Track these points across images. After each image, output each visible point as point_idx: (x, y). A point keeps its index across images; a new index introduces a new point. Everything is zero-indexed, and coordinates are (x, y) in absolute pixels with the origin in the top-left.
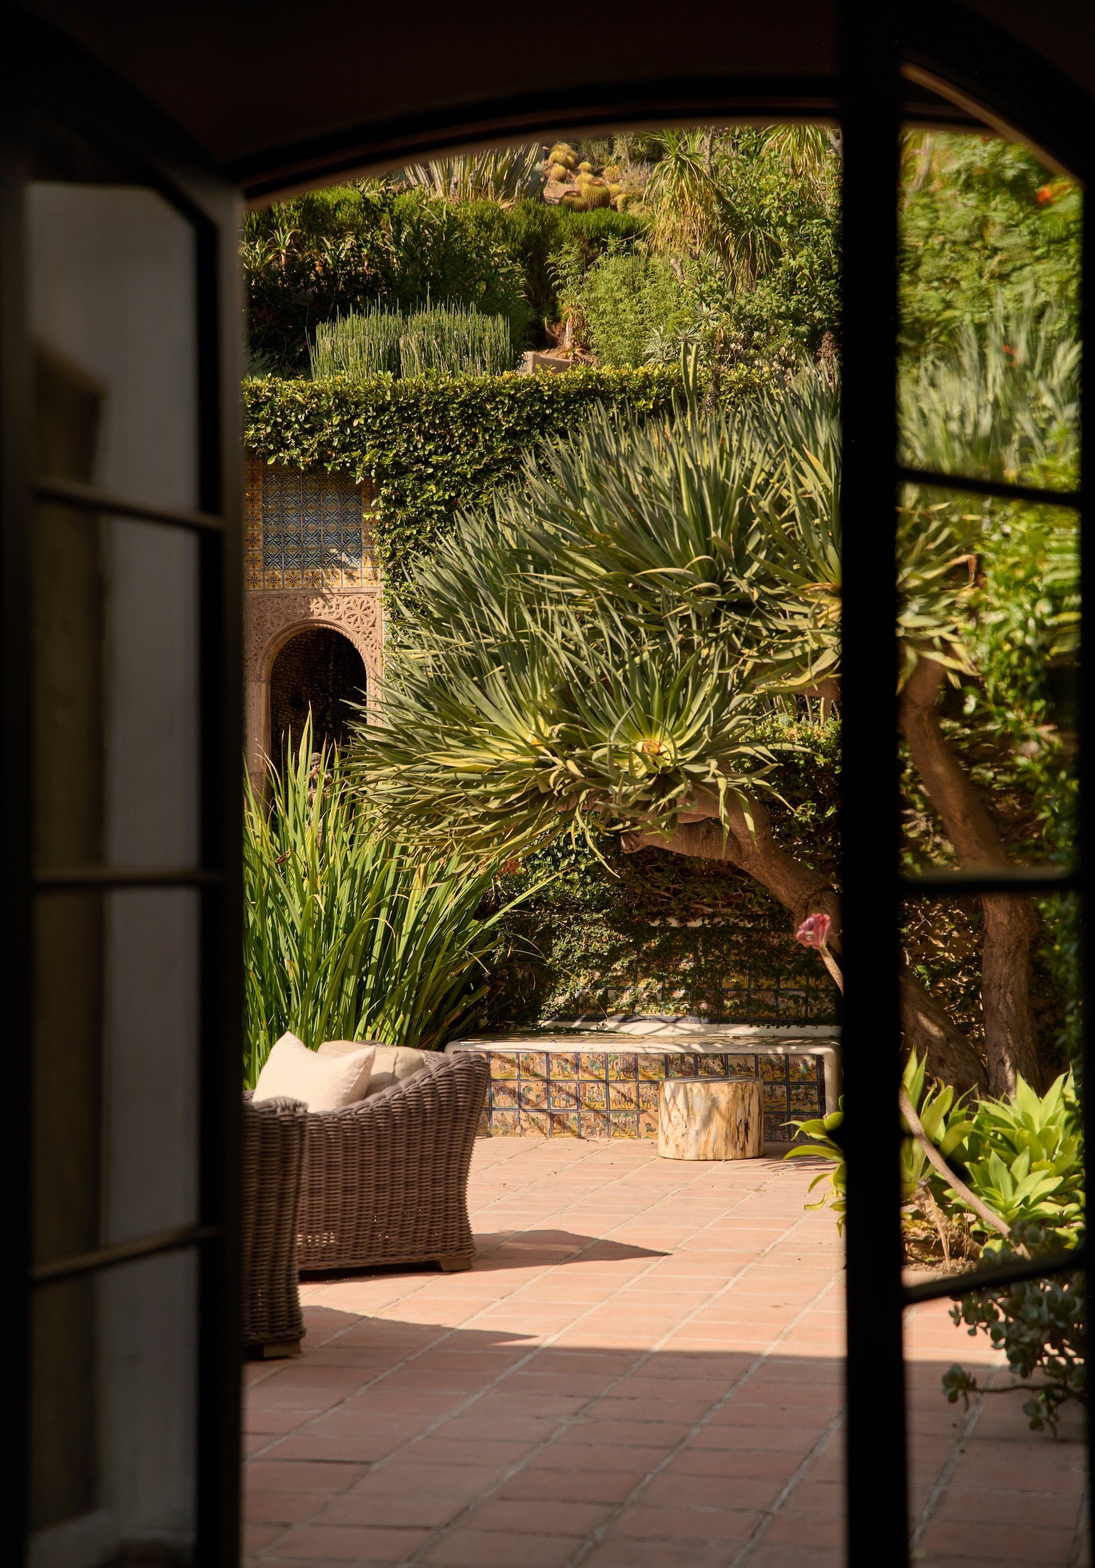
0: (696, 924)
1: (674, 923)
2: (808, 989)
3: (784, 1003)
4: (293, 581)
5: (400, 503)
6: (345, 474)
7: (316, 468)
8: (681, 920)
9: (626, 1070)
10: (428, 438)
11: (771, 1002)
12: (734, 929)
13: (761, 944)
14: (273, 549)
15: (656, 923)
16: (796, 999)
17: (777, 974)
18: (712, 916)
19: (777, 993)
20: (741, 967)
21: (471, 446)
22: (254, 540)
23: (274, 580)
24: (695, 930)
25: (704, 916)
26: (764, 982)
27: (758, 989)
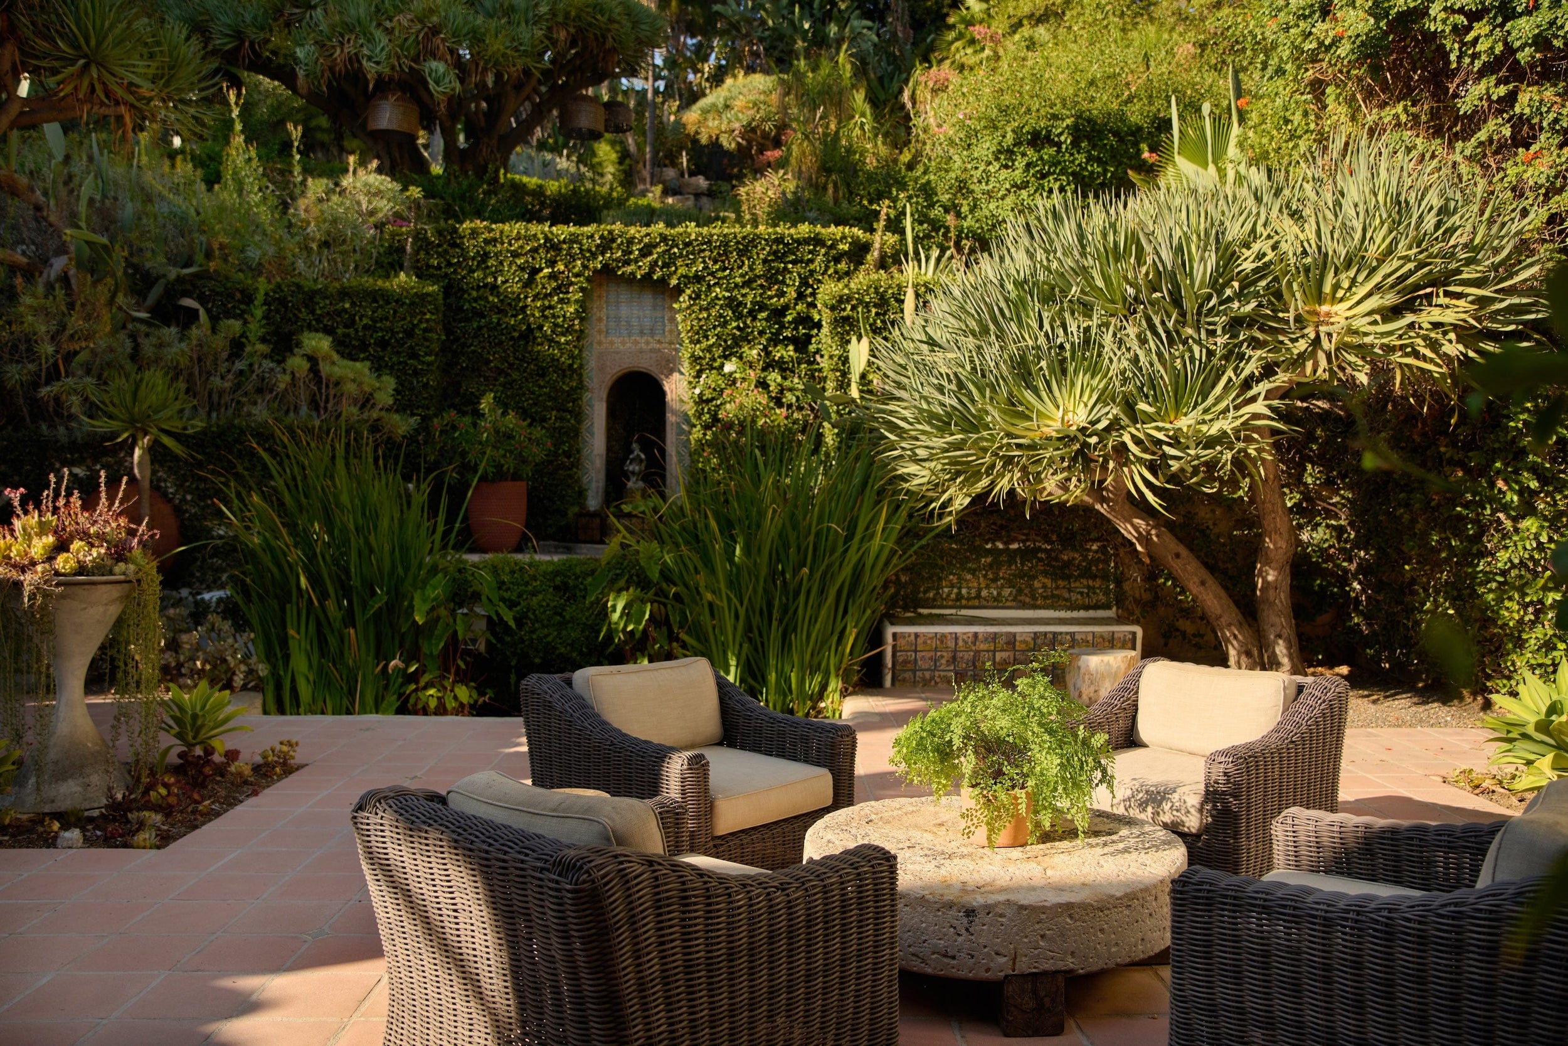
0: (1015, 546)
1: (1001, 546)
2: (1089, 587)
3: (1074, 597)
4: (623, 343)
5: (698, 297)
6: (663, 281)
7: (648, 276)
8: (1006, 543)
9: (1008, 643)
10: (715, 262)
11: (1067, 595)
12: (1040, 549)
13: (1056, 559)
14: (612, 324)
15: (989, 546)
16: (1082, 593)
17: (1067, 578)
18: (1024, 541)
19: (1070, 590)
20: (1045, 573)
21: (740, 267)
22: (600, 320)
23: (612, 343)
24: (1015, 551)
25: (1019, 541)
26: (1061, 583)
27: (1057, 588)
